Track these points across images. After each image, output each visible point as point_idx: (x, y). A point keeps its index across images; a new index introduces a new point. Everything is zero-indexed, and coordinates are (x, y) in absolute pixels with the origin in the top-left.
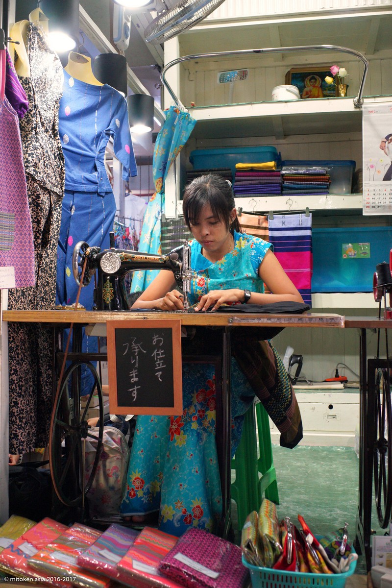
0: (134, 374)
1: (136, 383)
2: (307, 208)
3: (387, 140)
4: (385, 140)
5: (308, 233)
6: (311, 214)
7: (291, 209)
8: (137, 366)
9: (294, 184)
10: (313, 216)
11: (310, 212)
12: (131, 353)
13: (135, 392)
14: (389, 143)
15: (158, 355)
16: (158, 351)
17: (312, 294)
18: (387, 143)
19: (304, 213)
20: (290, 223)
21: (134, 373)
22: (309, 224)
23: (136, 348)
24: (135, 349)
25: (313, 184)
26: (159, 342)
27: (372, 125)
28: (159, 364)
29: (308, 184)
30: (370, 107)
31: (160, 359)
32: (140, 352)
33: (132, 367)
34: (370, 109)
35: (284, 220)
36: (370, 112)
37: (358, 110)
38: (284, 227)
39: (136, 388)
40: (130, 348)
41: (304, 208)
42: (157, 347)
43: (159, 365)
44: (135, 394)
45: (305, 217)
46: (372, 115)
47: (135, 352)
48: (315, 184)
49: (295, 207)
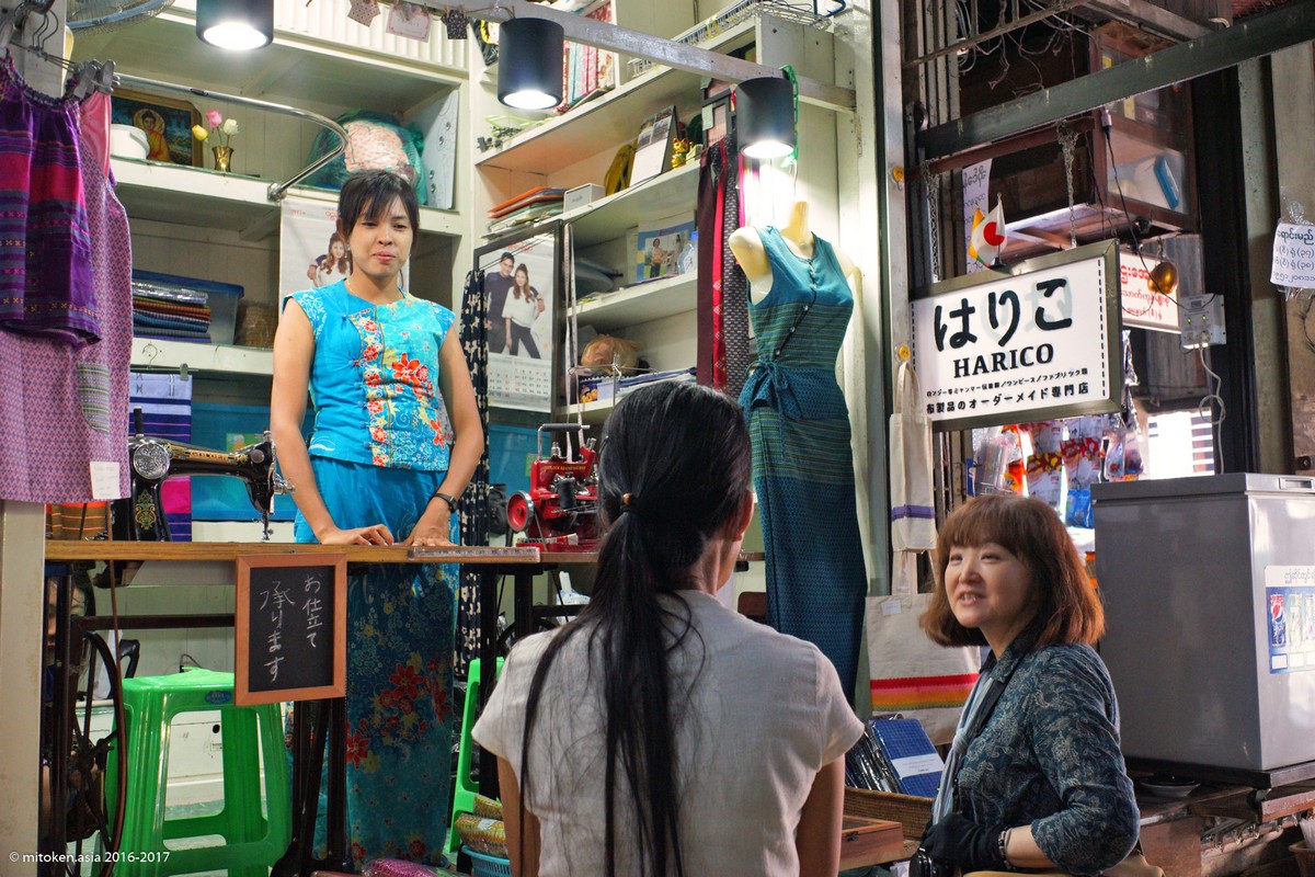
0: (275, 640)
1: (278, 654)
2: (185, 366)
3: (320, 264)
4: (316, 264)
5: (185, 410)
6: (190, 377)
7: (153, 363)
8: (280, 625)
9: (146, 315)
10: (193, 378)
11: (189, 373)
12: (272, 607)
13: (276, 667)
14: (321, 269)
15: (312, 606)
16: (312, 601)
17: (194, 524)
18: (318, 268)
19: (178, 373)
20: (151, 389)
21: (275, 637)
22: (187, 395)
23: (280, 598)
24: (278, 599)
25: (182, 321)
26: (313, 587)
27: (296, 234)
28: (312, 621)
29: (173, 320)
30: (294, 204)
31: (315, 613)
32: (286, 604)
33: (272, 628)
34: (293, 207)
35: (139, 382)
36: (294, 211)
37: (273, 204)
38: (139, 395)
39: (277, 660)
40: (272, 599)
41: (177, 364)
42: (312, 595)
43: (314, 622)
44: (275, 671)
45: (179, 381)
46: (296, 217)
47: (278, 604)
48: (186, 321)
49: (159, 361)
